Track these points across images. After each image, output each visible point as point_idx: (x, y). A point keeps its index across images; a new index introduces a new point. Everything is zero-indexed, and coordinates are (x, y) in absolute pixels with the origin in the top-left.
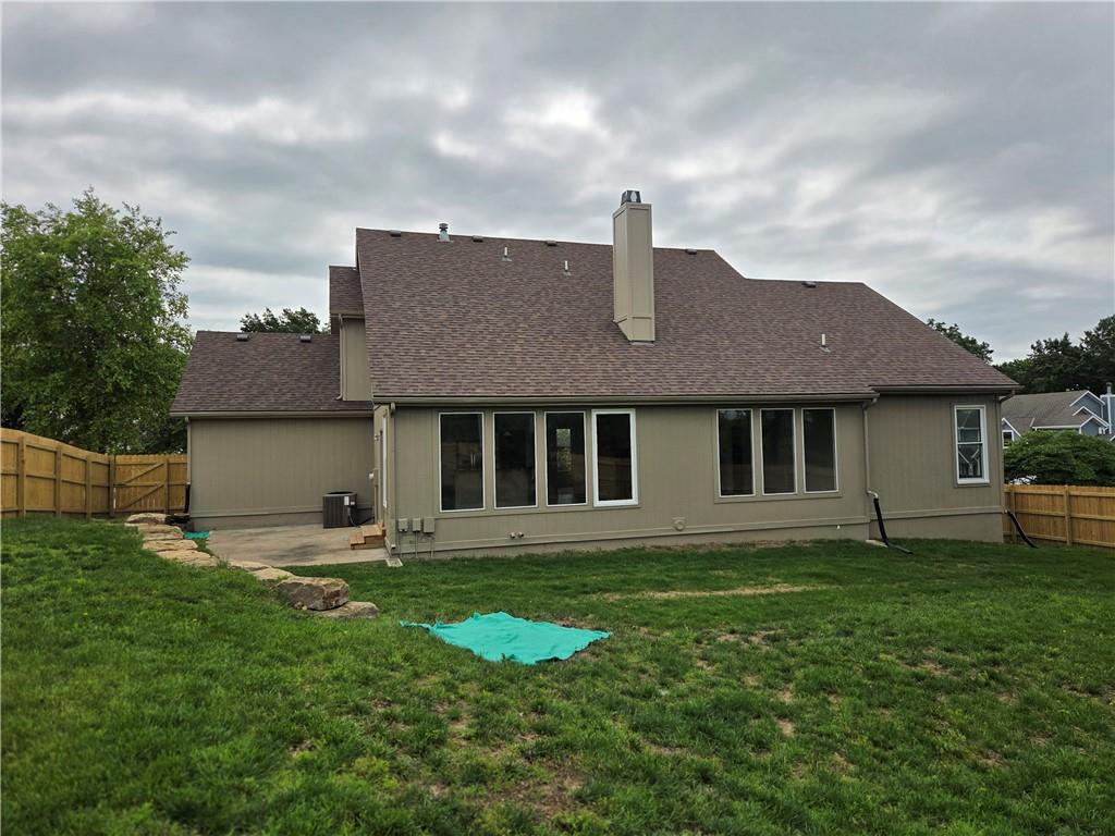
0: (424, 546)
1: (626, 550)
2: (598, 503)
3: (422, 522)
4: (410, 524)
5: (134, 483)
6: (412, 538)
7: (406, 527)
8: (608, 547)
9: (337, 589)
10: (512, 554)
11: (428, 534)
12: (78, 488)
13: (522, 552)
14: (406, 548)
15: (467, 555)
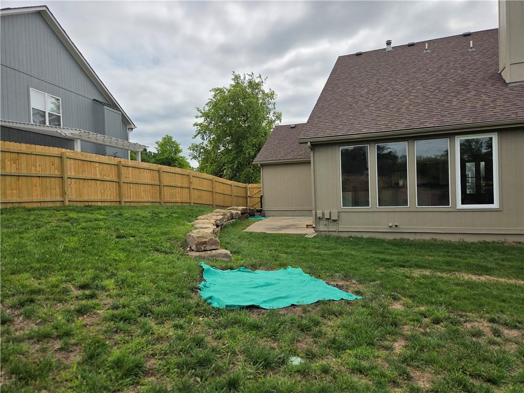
0: (332, 228)
1: (485, 242)
2: (460, 206)
3: (330, 213)
4: (323, 215)
5: (255, 196)
6: (326, 222)
7: (321, 216)
8: (469, 239)
9: (205, 240)
10: (390, 237)
11: (335, 221)
12: (227, 197)
13: (398, 237)
14: (322, 228)
15: (359, 235)
